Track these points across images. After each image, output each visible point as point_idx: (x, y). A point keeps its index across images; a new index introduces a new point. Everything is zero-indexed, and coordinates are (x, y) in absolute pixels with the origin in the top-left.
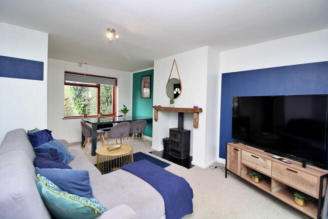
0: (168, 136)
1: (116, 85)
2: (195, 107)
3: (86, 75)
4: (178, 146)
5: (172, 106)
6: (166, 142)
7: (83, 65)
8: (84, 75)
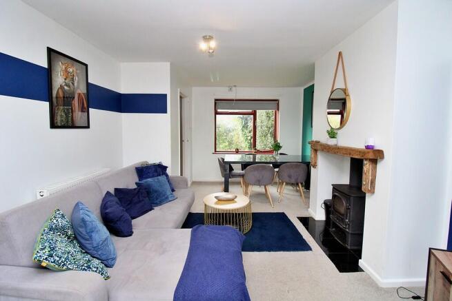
0: (331, 198)
1: (278, 110)
2: (368, 147)
3: (236, 100)
4: (343, 220)
5: (332, 142)
6: (328, 206)
7: (234, 88)
8: (233, 100)
